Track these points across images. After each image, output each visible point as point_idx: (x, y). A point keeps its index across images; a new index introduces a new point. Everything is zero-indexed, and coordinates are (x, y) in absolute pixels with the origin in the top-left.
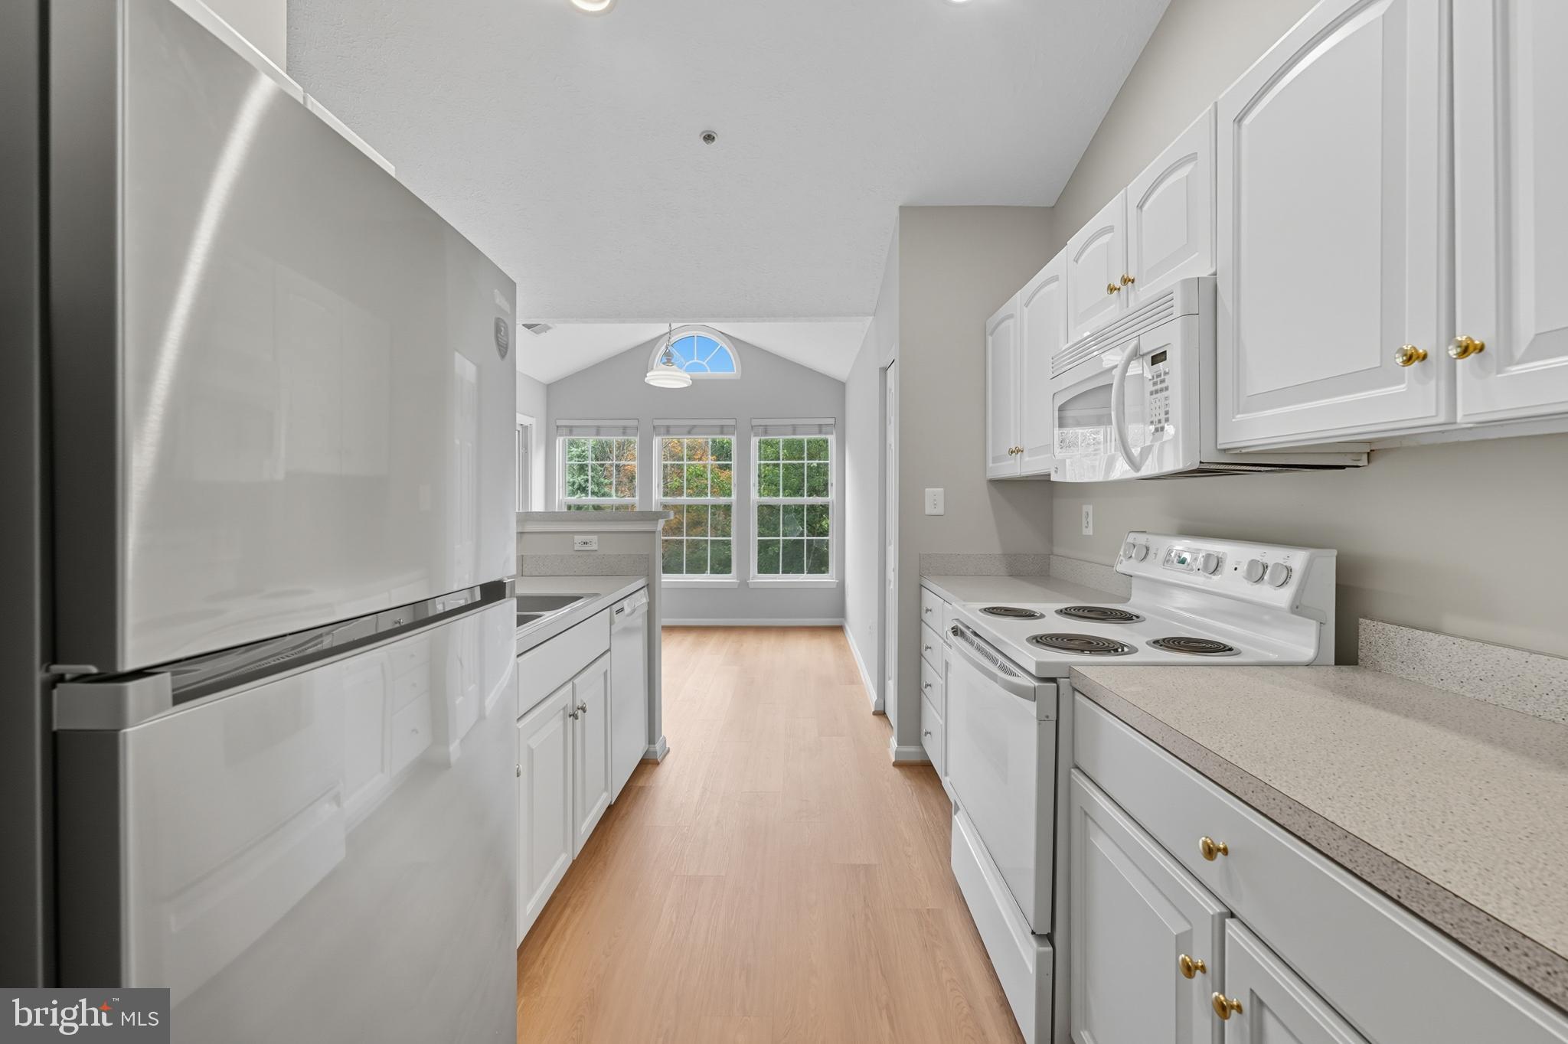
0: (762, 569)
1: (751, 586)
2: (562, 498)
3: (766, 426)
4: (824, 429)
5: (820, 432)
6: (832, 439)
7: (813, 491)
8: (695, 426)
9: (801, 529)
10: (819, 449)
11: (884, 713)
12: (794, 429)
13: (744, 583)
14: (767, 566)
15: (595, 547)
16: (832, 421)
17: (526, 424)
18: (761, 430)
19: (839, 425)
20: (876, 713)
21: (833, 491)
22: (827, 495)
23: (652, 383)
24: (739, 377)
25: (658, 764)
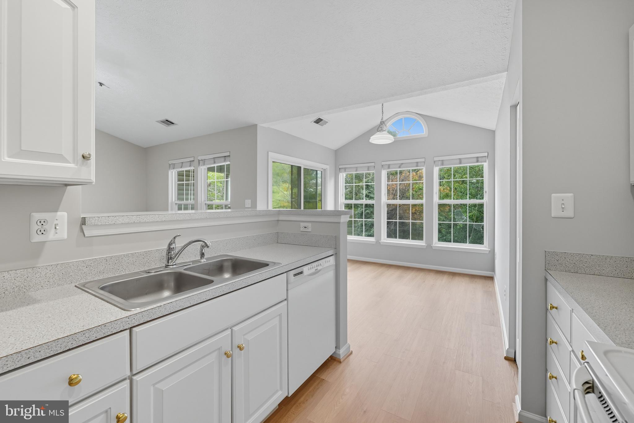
0: (440, 239)
1: (433, 248)
2: (342, 201)
3: (442, 160)
4: (480, 159)
5: (477, 161)
6: (486, 165)
7: (473, 196)
8: (402, 164)
9: (465, 218)
10: (477, 172)
11: (515, 360)
12: (460, 161)
13: (429, 246)
14: (443, 237)
15: (310, 230)
16: (486, 154)
17: (324, 168)
18: (440, 163)
19: (491, 156)
20: (506, 358)
21: (486, 196)
22: (483, 198)
23: (373, 143)
24: (427, 136)
25: (340, 362)
